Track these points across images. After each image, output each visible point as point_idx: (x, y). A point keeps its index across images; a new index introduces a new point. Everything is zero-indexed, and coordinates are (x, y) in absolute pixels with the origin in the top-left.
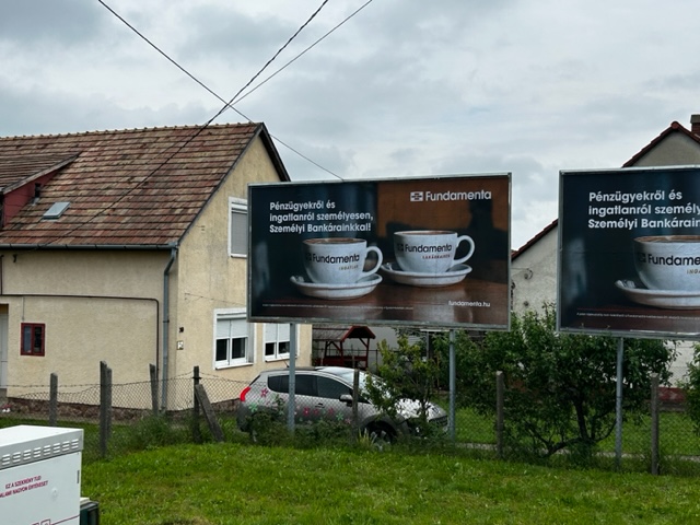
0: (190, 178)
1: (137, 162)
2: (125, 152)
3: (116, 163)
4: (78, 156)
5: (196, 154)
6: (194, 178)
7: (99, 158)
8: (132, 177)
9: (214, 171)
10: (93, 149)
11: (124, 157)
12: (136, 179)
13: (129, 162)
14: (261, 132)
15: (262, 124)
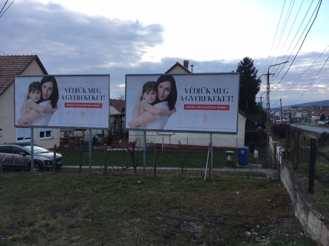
0: (7, 74)
5: (10, 66)
6: (8, 74)
9: (16, 72)
14: (36, 58)
15: (37, 56)
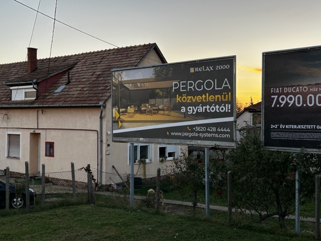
1: (99, 65)
2: (95, 61)
3: (90, 66)
4: (76, 64)
5: (123, 60)
7: (84, 64)
8: (95, 72)
10: (83, 60)
11: (94, 63)
12: (96, 73)
13: (95, 65)
14: (154, 48)
15: (155, 43)
